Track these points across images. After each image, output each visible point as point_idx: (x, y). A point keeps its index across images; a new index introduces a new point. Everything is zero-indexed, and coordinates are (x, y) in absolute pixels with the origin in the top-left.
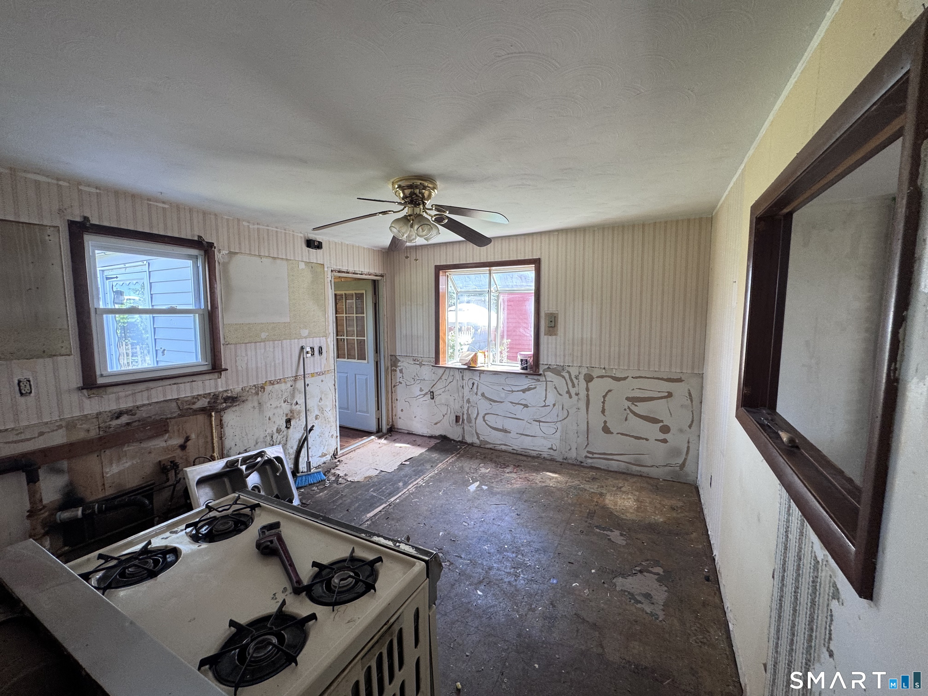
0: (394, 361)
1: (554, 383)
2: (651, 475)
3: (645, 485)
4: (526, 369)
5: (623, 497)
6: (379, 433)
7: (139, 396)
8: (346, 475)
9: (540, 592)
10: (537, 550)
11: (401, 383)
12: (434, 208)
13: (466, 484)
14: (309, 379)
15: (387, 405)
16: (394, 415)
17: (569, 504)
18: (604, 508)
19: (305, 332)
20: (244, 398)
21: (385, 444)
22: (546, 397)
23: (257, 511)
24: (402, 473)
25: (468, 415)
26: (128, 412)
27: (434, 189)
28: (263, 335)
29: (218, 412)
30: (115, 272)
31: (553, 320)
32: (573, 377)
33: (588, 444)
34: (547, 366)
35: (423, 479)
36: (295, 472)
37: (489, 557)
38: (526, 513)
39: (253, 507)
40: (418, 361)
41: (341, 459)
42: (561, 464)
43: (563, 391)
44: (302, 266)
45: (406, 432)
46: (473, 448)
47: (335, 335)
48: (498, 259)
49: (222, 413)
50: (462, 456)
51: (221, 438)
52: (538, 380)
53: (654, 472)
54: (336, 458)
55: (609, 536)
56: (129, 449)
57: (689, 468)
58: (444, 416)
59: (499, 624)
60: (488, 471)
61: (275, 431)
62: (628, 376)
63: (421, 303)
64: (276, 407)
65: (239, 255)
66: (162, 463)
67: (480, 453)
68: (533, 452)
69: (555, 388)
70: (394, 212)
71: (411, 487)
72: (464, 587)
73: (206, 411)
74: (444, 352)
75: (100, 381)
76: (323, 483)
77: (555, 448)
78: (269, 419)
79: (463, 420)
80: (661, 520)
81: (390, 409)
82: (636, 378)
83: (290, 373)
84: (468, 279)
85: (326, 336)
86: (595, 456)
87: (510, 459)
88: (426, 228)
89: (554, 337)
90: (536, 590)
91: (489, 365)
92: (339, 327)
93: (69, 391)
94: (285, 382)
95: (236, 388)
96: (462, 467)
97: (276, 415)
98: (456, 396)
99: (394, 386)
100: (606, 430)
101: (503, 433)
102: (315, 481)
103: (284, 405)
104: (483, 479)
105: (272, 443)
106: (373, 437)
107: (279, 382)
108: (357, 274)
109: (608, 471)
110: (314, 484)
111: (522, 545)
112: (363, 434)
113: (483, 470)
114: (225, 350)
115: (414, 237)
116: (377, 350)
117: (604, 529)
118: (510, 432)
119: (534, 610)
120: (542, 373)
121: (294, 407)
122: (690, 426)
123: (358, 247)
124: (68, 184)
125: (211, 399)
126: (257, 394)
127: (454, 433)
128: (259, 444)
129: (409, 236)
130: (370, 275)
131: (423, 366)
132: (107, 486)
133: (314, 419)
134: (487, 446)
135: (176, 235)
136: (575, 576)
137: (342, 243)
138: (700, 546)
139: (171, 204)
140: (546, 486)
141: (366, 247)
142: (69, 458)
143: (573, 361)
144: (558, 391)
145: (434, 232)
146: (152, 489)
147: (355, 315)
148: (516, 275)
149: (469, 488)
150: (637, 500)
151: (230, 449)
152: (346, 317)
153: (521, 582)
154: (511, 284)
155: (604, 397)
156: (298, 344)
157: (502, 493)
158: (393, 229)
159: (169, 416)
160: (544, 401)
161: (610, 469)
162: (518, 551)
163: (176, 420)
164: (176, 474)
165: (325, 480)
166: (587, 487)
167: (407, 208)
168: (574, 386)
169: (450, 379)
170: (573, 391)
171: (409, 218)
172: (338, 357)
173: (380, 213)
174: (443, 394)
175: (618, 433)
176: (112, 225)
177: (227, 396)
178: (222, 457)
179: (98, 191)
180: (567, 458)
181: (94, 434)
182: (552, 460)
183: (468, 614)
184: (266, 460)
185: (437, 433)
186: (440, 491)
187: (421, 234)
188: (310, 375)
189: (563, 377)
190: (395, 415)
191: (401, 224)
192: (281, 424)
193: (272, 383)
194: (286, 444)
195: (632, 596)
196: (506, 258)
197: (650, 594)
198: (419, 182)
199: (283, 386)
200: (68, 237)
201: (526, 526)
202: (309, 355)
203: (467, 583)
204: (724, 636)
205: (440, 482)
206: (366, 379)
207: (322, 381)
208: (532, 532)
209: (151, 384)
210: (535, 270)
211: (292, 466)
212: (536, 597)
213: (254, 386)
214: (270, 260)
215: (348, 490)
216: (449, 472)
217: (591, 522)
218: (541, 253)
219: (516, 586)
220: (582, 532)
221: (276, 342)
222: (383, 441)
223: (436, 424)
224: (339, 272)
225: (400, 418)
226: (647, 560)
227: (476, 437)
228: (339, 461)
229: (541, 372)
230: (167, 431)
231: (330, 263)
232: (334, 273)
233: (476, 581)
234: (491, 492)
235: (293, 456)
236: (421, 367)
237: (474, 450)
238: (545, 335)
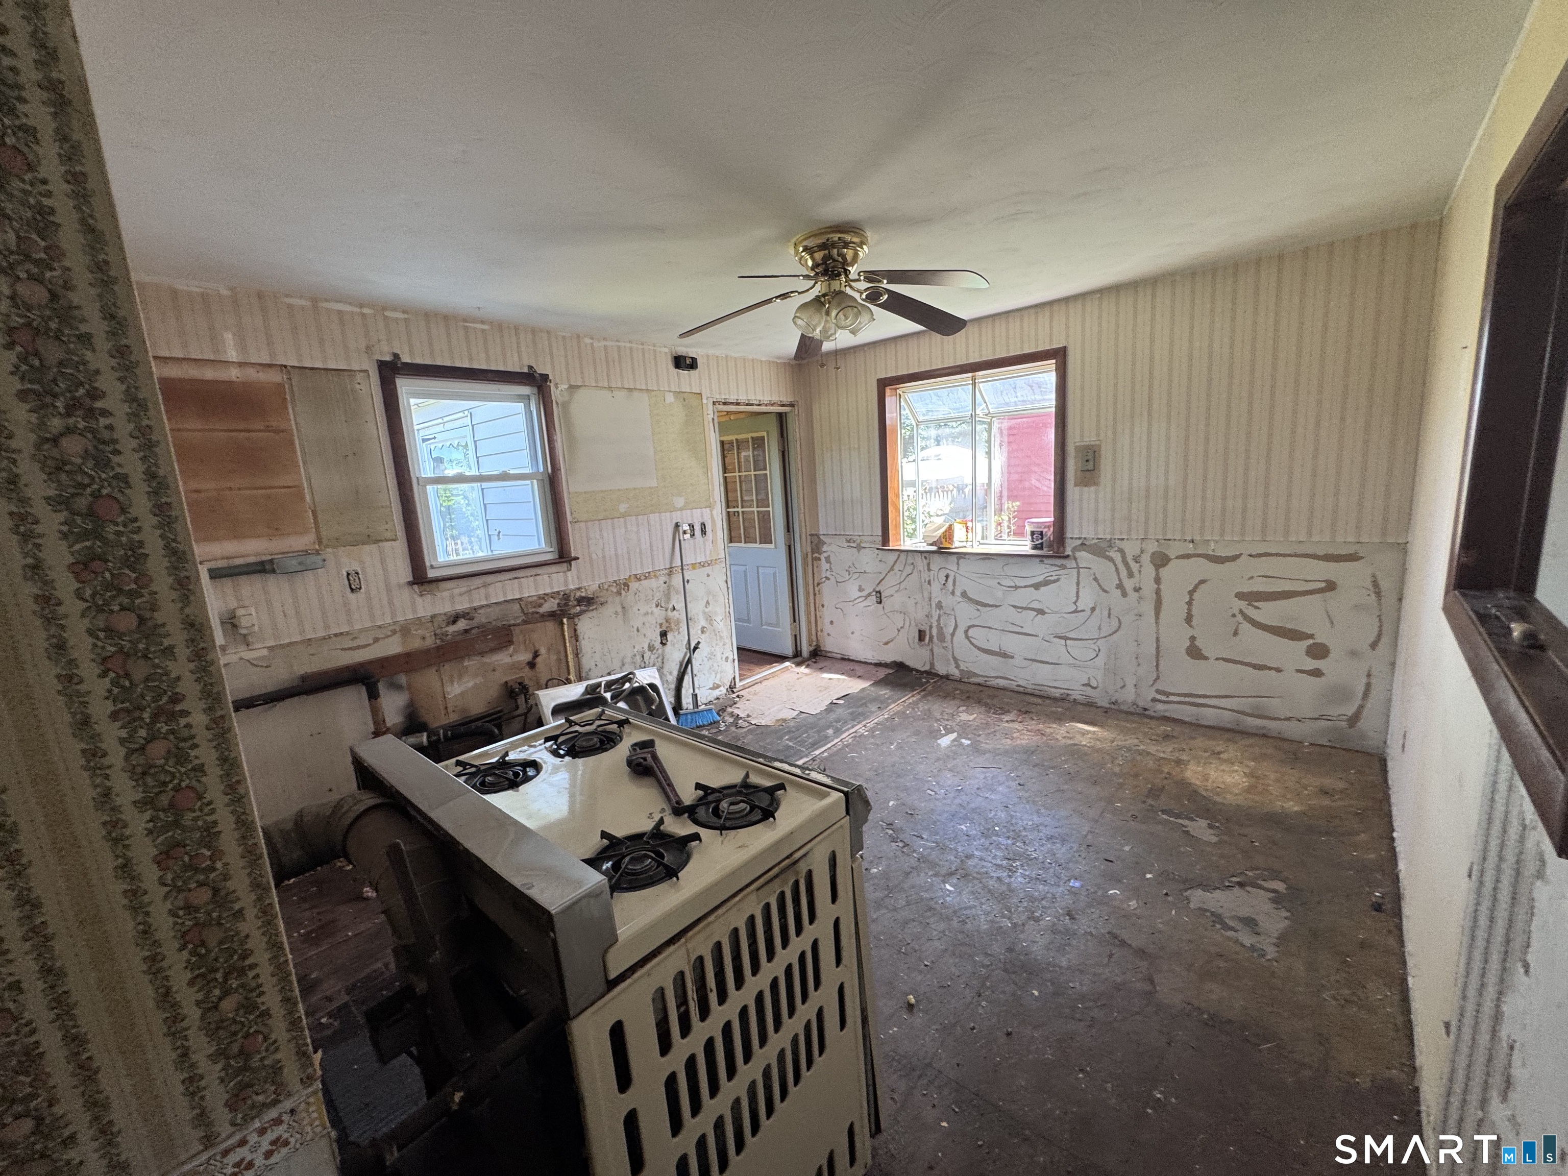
0: (817, 544)
1: (1092, 572)
2: (1286, 736)
3: (1270, 751)
4: (1041, 548)
5: (1222, 767)
6: (797, 657)
7: (475, 594)
8: (748, 716)
9: (1049, 895)
10: (1050, 838)
11: (828, 579)
12: (862, 278)
13: (935, 735)
14: (689, 573)
15: (808, 614)
16: (819, 629)
17: (1115, 774)
18: (1183, 784)
19: (680, 502)
20: (602, 600)
21: (806, 675)
22: (1078, 596)
23: (627, 729)
24: (833, 716)
25: (940, 629)
26: (465, 615)
27: (861, 244)
28: (623, 508)
29: (571, 618)
30: (432, 430)
31: (1090, 457)
32: (1129, 559)
33: (1158, 678)
34: (1079, 542)
35: (865, 726)
36: (677, 708)
37: (968, 840)
38: (1034, 783)
39: (622, 723)
40: (854, 542)
41: (740, 693)
42: (1106, 712)
43: (1111, 582)
44: (670, 398)
45: (839, 656)
46: (949, 682)
47: (724, 504)
48: (988, 356)
49: (576, 620)
50: (930, 694)
51: (576, 655)
52: (1063, 567)
53: (1293, 730)
54: (733, 692)
55: (1185, 827)
56: (471, 663)
57: (1367, 723)
58: (899, 631)
59: (978, 931)
60: (972, 717)
61: (646, 648)
62: (1241, 554)
63: (856, 446)
64: (646, 614)
65: (581, 390)
66: (509, 684)
67: (960, 690)
68: (1053, 690)
69: (1096, 579)
70: (799, 293)
71: (846, 736)
72: (924, 878)
73: (556, 616)
74: (897, 526)
75: (431, 574)
76: (716, 725)
77: (1094, 684)
78: (638, 631)
79: (931, 638)
80: (1296, 809)
81: (813, 619)
82: (1259, 555)
83: (662, 563)
84: (935, 399)
85: (710, 506)
86: (1172, 698)
87: (1012, 701)
88: (851, 313)
89: (1093, 488)
90: (1043, 893)
91: (975, 544)
92: (730, 494)
93: (400, 586)
94: (656, 577)
95: (591, 586)
96: (929, 710)
97: (647, 625)
98: (919, 597)
99: (818, 584)
100: (1195, 652)
101: (1000, 659)
102: (706, 723)
103: (657, 611)
104: (964, 730)
105: (643, 665)
106: (787, 664)
107: (647, 576)
108: (752, 405)
109: (1196, 726)
110: (704, 726)
111: (1025, 829)
112: (773, 659)
113: (964, 717)
114: (573, 530)
115: (832, 331)
116: (789, 528)
117: (1178, 816)
118: (1012, 657)
119: (1037, 920)
120: (1070, 553)
121: (670, 613)
122: (1374, 645)
123: (753, 360)
124: (372, 311)
125: (561, 599)
126: (619, 593)
127: (917, 659)
128: (627, 665)
129: (824, 331)
130: (772, 405)
131: (862, 551)
132: (450, 709)
133: (700, 632)
134: (973, 680)
135: (501, 368)
136: (1114, 879)
137: (727, 356)
138: (1372, 856)
139: (491, 323)
140: (1075, 745)
141: (764, 359)
142: (407, 672)
143: (1129, 531)
144: (1100, 586)
145: (865, 317)
146: (500, 718)
147: (753, 473)
148: (1020, 382)
149: (939, 741)
150: (1251, 775)
151: (590, 670)
152: (740, 476)
153: (1018, 880)
154: (1013, 400)
155: (1191, 593)
156: (671, 520)
157: (995, 753)
158: (799, 322)
159: (512, 622)
160: (1075, 603)
161: (1202, 722)
162: (1017, 836)
163: (521, 627)
164: (526, 702)
165: (718, 722)
166: (1153, 749)
167: (819, 283)
168: (1131, 575)
169: (909, 569)
170: (1129, 584)
171: (823, 299)
172: (731, 542)
173: (777, 297)
174: (896, 595)
175: (1217, 659)
176: (426, 363)
177: (581, 597)
178: (580, 679)
179: (406, 316)
180: (1116, 701)
181: (430, 642)
182: (1090, 705)
183: (929, 914)
184: (638, 687)
185: (889, 659)
186: (892, 744)
187: (843, 323)
188: (690, 567)
189: (1111, 560)
190: (822, 631)
191: (811, 311)
192: (654, 638)
193: (638, 578)
194: (662, 668)
195: (1218, 918)
196: (1002, 354)
197: (1254, 919)
198: (835, 237)
199: (653, 583)
200: (379, 383)
201: (1034, 803)
202: (687, 536)
203: (931, 873)
204: (1397, 998)
205: (893, 731)
206: (775, 574)
207: (708, 575)
208: (1043, 811)
209: (489, 579)
210: (1056, 370)
211: (673, 700)
212: (1043, 902)
213: (615, 581)
214: (623, 393)
215: (750, 737)
216: (907, 717)
217: (1153, 803)
218: (1068, 336)
219: (1009, 884)
220: (1134, 817)
221: (640, 517)
222: (803, 669)
223: (886, 643)
224: (725, 403)
225: (829, 635)
226: (1257, 869)
227: (954, 665)
228: (738, 696)
229: (1068, 551)
230: (511, 642)
231: (711, 390)
232: (718, 406)
233: (943, 871)
234: (976, 749)
235: (673, 686)
236: (859, 551)
237: (950, 686)
238: (1076, 485)
